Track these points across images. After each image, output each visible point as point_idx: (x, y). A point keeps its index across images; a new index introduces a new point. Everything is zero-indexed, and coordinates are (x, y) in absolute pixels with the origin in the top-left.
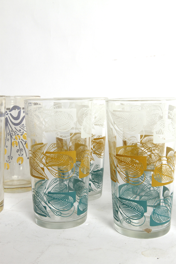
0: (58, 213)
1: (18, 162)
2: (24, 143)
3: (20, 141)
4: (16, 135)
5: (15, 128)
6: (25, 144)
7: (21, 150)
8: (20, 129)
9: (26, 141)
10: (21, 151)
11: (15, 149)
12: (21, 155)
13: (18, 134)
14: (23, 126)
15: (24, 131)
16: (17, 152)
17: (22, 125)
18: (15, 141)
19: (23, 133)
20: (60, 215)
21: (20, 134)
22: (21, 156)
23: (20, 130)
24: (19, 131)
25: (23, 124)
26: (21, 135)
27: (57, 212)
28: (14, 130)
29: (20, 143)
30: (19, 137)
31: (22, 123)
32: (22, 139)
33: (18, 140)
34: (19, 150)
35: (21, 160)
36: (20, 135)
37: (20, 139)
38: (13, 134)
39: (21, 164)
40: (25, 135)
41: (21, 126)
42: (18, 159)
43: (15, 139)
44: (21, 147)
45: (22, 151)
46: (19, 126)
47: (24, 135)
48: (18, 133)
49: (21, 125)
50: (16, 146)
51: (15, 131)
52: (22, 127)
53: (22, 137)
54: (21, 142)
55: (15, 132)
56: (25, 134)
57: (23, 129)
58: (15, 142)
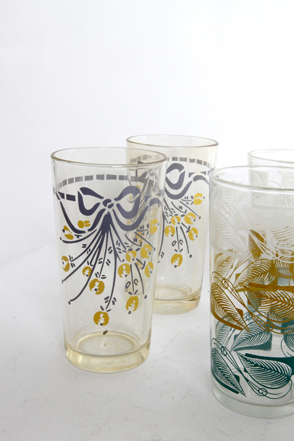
0: (261, 391)
1: (173, 262)
2: (185, 230)
3: (178, 226)
4: (173, 215)
5: (172, 202)
6: (187, 232)
7: (180, 242)
8: (181, 205)
9: (190, 227)
10: (180, 244)
11: (169, 239)
12: (179, 251)
13: (177, 215)
14: (187, 200)
15: (188, 209)
16: (173, 245)
17: (185, 198)
18: (170, 226)
19: (185, 212)
20: (264, 395)
21: (180, 214)
22: (178, 253)
23: (181, 208)
24: (178, 208)
25: (187, 197)
26: (182, 216)
27: (260, 389)
28: (171, 206)
29: (179, 230)
30: (179, 219)
31: (185, 195)
32: (182, 224)
33: (177, 225)
34: (176, 242)
35: (178, 258)
36: (179, 216)
37: (179, 223)
38: (167, 214)
39: (178, 266)
40: (189, 216)
41: (182, 200)
42: (174, 259)
43: (170, 223)
44: (181, 237)
45: (182, 244)
46: (180, 200)
47: (187, 216)
48: (177, 212)
49: (183, 198)
50: (172, 236)
51: (172, 209)
52: (184, 202)
53: (183, 220)
54: (181, 228)
55: (172, 211)
56: (189, 214)
57: (187, 205)
58: (170, 228)
